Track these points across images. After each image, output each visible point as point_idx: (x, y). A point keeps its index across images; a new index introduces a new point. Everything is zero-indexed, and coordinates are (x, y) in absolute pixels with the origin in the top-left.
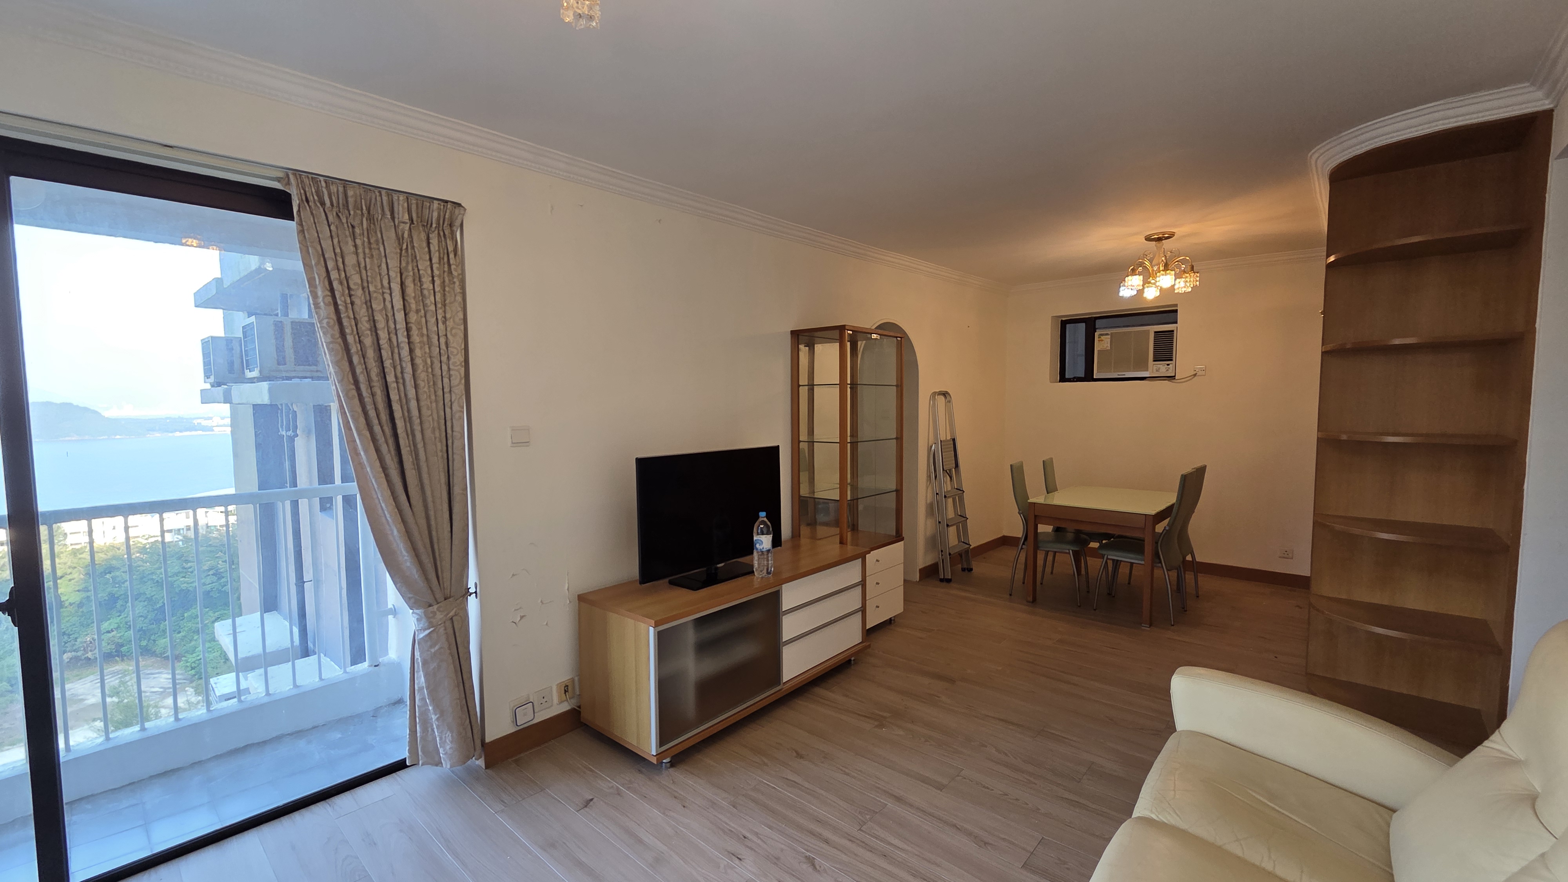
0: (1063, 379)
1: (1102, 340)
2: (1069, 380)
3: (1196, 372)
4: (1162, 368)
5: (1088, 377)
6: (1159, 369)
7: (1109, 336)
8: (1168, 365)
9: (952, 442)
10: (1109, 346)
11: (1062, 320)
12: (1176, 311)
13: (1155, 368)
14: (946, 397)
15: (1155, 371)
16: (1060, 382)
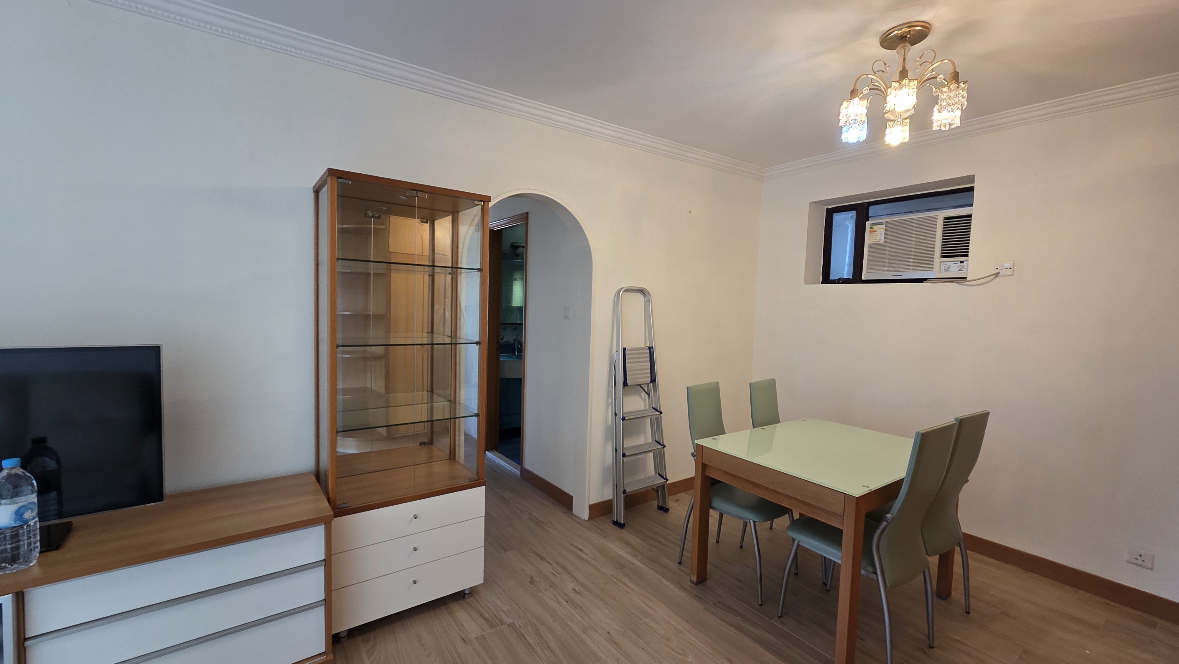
0: (826, 279)
1: (875, 231)
2: (833, 282)
3: (997, 271)
4: (953, 266)
5: (857, 278)
6: (949, 267)
7: (883, 226)
8: (962, 262)
9: (648, 351)
10: (883, 238)
11: (827, 209)
12: (972, 189)
13: (943, 266)
14: (644, 295)
15: (943, 269)
16: (822, 283)
